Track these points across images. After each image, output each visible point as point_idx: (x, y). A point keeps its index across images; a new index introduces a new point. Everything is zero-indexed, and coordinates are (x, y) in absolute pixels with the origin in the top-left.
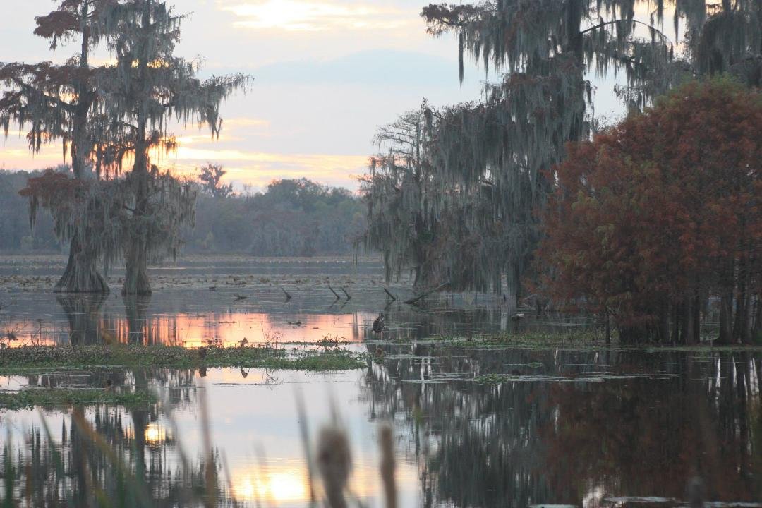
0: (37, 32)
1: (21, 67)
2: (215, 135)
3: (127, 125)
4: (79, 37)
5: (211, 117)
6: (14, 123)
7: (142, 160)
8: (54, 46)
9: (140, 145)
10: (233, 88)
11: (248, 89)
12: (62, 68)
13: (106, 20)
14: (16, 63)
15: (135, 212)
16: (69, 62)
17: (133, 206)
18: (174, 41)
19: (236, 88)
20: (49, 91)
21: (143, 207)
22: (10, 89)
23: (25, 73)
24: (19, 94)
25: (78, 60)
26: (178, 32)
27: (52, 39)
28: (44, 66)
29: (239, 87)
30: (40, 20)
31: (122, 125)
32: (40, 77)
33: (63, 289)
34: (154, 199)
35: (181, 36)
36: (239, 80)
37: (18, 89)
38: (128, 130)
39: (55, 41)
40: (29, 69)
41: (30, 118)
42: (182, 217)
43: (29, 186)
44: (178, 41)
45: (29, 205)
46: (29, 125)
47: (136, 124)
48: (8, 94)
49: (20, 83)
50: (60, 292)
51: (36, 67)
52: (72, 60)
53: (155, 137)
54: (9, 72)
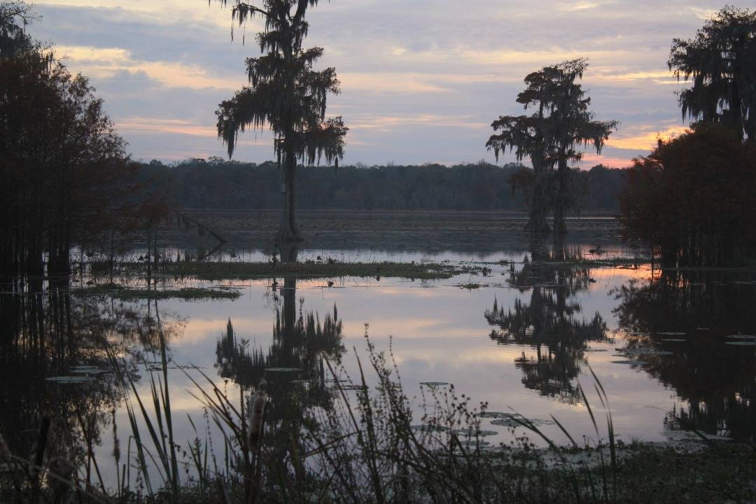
0: (518, 100)
1: (510, 118)
2: (599, 152)
3: (556, 147)
4: (538, 103)
5: (597, 142)
6: (508, 147)
7: (563, 165)
8: (526, 108)
9: (562, 157)
11: (618, 129)
12: (529, 118)
14: (508, 116)
15: (559, 191)
16: (533, 115)
18: (587, 104)
19: (612, 129)
20: (523, 130)
21: (563, 189)
22: (505, 130)
23: (512, 121)
24: (509, 132)
25: (538, 114)
26: (589, 99)
27: (525, 104)
28: (522, 118)
29: (614, 128)
30: (520, 95)
31: (554, 147)
32: (519, 123)
34: (569, 185)
35: (591, 102)
36: (614, 124)
37: (509, 130)
38: (557, 150)
40: (514, 119)
41: (516, 144)
43: (511, 179)
44: (590, 104)
45: (512, 187)
46: (515, 148)
47: (561, 147)
48: (504, 132)
49: (509, 126)
51: (518, 118)
52: (535, 114)
53: (571, 154)
54: (505, 121)
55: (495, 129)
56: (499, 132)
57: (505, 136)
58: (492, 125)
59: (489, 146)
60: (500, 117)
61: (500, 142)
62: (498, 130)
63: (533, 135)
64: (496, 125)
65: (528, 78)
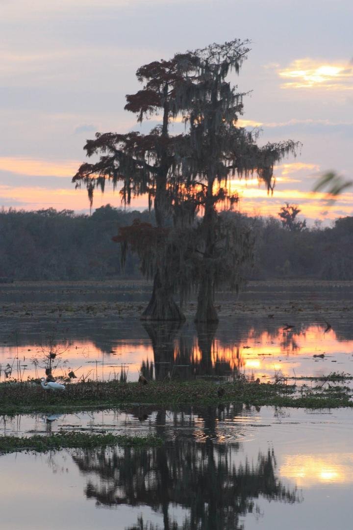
0: (127, 107)
1: (114, 136)
2: (270, 191)
3: (199, 183)
4: (161, 111)
5: (267, 176)
6: (109, 182)
7: (210, 211)
8: (140, 119)
9: (209, 200)
10: (285, 153)
11: (298, 153)
13: (181, 97)
14: (110, 133)
15: (205, 255)
16: (152, 132)
17: (203, 249)
18: (237, 114)
19: (288, 153)
20: (136, 155)
21: (211, 251)
22: (105, 155)
23: (117, 142)
24: (113, 159)
25: (160, 130)
26: (241, 106)
27: (139, 113)
28: (133, 135)
29: (290, 152)
30: (129, 98)
31: (194, 184)
32: (129, 145)
33: (148, 317)
34: (221, 244)
35: (244, 110)
36: (290, 146)
37: (112, 155)
38: (199, 188)
39: (141, 115)
40: (120, 138)
41: (122, 177)
42: (243, 259)
43: (120, 234)
44: (242, 114)
45: (121, 249)
46: (121, 184)
47: (206, 183)
48: (104, 158)
49: (113, 149)
50: (146, 320)
51: (126, 136)
52: (155, 130)
53: (222, 194)
54: (105, 140)
55: (90, 153)
56: (95, 159)
57: (104, 166)
58: (85, 148)
59: (78, 181)
60: (98, 134)
61: (96, 175)
62: (94, 155)
63: (152, 162)
64: (90, 147)
65: (143, 72)
